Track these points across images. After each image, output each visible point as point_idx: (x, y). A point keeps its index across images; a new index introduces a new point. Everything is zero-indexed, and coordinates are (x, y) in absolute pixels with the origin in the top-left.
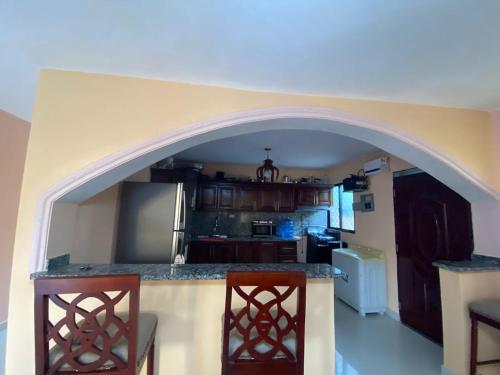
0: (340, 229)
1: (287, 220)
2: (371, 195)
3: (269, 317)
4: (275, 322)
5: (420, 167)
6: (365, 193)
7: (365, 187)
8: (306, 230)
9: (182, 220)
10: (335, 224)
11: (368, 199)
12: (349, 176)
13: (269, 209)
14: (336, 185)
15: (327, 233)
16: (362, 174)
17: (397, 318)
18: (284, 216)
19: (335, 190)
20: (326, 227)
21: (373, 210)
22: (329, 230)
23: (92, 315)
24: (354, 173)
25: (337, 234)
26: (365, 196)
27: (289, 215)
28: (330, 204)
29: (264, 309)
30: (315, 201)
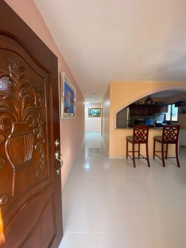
0: (171, 121)
4: (172, 134)
7: (184, 105)
8: (156, 122)
10: (168, 119)
11: (185, 109)
13: (144, 115)
14: (170, 104)
15: (164, 122)
18: (148, 117)
19: (170, 106)
20: (163, 120)
22: (165, 122)
23: (141, 132)
24: (180, 100)
25: (169, 123)
26: (183, 108)
27: (150, 117)
28: (167, 111)
29: (171, 132)
30: (161, 110)
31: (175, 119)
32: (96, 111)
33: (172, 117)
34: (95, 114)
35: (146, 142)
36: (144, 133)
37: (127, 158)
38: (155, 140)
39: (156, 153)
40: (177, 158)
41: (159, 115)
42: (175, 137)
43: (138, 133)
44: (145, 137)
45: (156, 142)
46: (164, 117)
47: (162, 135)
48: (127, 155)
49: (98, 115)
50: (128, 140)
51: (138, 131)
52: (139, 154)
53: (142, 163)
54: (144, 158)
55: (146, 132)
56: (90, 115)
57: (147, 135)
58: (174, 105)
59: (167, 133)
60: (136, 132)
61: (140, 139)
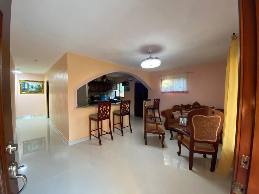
0: (120, 97)
1: (104, 95)
2: (129, 87)
3: (126, 107)
4: (126, 108)
5: (140, 81)
6: (128, 86)
7: (128, 85)
8: (109, 98)
9: (88, 95)
10: (118, 95)
11: (128, 88)
12: (124, 81)
13: (99, 91)
14: (119, 83)
16: (127, 81)
17: (134, 115)
18: (102, 93)
19: (118, 85)
20: (114, 96)
21: (130, 91)
22: (116, 97)
23: (105, 109)
24: (125, 81)
25: (119, 98)
26: (127, 87)
27: (104, 93)
28: (117, 89)
29: (125, 106)
30: (113, 88)
31: (122, 95)
32: (35, 85)
33: (121, 93)
34: (34, 90)
35: (109, 117)
36: (107, 109)
37: (90, 139)
38: (114, 114)
39: (115, 126)
40: (130, 126)
41: (111, 92)
42: (128, 110)
43: (102, 110)
44: (108, 113)
45: (115, 116)
46: (115, 94)
47: (119, 109)
48: (90, 135)
49: (39, 90)
50: (91, 119)
51: (102, 108)
52: (102, 131)
53: (106, 139)
54: (107, 133)
55: (108, 108)
56: (23, 90)
57: (109, 110)
58: (121, 84)
59: (123, 107)
60: (101, 109)
61: (104, 116)
